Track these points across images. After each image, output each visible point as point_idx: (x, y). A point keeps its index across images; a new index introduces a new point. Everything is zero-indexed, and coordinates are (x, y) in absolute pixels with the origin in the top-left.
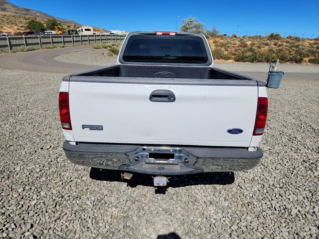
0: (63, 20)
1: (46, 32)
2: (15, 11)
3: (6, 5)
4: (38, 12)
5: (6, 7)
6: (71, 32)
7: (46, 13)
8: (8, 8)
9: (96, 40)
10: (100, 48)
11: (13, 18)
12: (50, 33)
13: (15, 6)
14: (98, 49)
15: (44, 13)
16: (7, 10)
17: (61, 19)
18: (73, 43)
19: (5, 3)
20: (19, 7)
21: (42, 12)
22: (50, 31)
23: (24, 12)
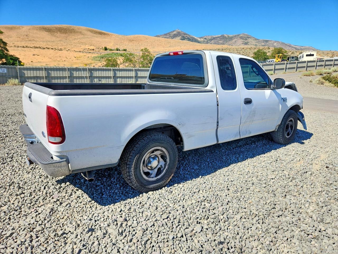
0: (301, 47)
1: (268, 61)
2: (255, 44)
3: (249, 39)
4: (276, 42)
5: (249, 41)
6: (290, 58)
7: (283, 42)
8: (250, 41)
9: (316, 66)
10: (312, 75)
11: (248, 50)
12: (271, 61)
13: (256, 39)
14: (309, 76)
15: (282, 42)
16: (248, 43)
17: (298, 47)
18: (286, 70)
19: (249, 38)
20: (259, 40)
21: (280, 41)
22: (272, 60)
23: (263, 44)
